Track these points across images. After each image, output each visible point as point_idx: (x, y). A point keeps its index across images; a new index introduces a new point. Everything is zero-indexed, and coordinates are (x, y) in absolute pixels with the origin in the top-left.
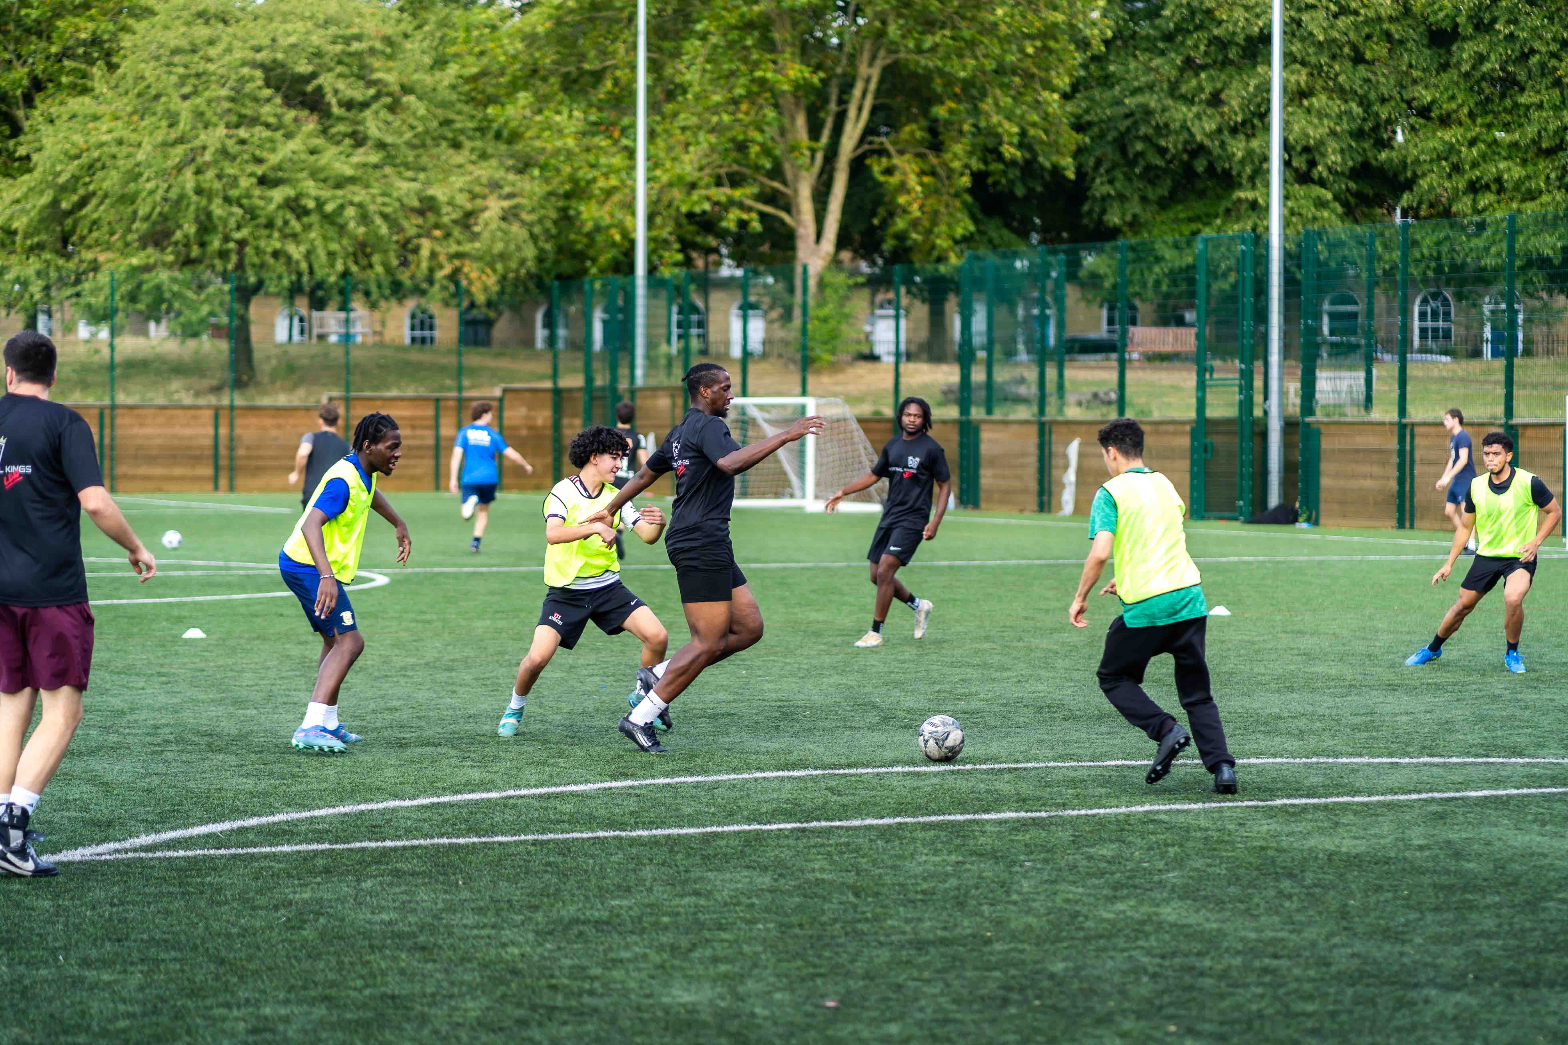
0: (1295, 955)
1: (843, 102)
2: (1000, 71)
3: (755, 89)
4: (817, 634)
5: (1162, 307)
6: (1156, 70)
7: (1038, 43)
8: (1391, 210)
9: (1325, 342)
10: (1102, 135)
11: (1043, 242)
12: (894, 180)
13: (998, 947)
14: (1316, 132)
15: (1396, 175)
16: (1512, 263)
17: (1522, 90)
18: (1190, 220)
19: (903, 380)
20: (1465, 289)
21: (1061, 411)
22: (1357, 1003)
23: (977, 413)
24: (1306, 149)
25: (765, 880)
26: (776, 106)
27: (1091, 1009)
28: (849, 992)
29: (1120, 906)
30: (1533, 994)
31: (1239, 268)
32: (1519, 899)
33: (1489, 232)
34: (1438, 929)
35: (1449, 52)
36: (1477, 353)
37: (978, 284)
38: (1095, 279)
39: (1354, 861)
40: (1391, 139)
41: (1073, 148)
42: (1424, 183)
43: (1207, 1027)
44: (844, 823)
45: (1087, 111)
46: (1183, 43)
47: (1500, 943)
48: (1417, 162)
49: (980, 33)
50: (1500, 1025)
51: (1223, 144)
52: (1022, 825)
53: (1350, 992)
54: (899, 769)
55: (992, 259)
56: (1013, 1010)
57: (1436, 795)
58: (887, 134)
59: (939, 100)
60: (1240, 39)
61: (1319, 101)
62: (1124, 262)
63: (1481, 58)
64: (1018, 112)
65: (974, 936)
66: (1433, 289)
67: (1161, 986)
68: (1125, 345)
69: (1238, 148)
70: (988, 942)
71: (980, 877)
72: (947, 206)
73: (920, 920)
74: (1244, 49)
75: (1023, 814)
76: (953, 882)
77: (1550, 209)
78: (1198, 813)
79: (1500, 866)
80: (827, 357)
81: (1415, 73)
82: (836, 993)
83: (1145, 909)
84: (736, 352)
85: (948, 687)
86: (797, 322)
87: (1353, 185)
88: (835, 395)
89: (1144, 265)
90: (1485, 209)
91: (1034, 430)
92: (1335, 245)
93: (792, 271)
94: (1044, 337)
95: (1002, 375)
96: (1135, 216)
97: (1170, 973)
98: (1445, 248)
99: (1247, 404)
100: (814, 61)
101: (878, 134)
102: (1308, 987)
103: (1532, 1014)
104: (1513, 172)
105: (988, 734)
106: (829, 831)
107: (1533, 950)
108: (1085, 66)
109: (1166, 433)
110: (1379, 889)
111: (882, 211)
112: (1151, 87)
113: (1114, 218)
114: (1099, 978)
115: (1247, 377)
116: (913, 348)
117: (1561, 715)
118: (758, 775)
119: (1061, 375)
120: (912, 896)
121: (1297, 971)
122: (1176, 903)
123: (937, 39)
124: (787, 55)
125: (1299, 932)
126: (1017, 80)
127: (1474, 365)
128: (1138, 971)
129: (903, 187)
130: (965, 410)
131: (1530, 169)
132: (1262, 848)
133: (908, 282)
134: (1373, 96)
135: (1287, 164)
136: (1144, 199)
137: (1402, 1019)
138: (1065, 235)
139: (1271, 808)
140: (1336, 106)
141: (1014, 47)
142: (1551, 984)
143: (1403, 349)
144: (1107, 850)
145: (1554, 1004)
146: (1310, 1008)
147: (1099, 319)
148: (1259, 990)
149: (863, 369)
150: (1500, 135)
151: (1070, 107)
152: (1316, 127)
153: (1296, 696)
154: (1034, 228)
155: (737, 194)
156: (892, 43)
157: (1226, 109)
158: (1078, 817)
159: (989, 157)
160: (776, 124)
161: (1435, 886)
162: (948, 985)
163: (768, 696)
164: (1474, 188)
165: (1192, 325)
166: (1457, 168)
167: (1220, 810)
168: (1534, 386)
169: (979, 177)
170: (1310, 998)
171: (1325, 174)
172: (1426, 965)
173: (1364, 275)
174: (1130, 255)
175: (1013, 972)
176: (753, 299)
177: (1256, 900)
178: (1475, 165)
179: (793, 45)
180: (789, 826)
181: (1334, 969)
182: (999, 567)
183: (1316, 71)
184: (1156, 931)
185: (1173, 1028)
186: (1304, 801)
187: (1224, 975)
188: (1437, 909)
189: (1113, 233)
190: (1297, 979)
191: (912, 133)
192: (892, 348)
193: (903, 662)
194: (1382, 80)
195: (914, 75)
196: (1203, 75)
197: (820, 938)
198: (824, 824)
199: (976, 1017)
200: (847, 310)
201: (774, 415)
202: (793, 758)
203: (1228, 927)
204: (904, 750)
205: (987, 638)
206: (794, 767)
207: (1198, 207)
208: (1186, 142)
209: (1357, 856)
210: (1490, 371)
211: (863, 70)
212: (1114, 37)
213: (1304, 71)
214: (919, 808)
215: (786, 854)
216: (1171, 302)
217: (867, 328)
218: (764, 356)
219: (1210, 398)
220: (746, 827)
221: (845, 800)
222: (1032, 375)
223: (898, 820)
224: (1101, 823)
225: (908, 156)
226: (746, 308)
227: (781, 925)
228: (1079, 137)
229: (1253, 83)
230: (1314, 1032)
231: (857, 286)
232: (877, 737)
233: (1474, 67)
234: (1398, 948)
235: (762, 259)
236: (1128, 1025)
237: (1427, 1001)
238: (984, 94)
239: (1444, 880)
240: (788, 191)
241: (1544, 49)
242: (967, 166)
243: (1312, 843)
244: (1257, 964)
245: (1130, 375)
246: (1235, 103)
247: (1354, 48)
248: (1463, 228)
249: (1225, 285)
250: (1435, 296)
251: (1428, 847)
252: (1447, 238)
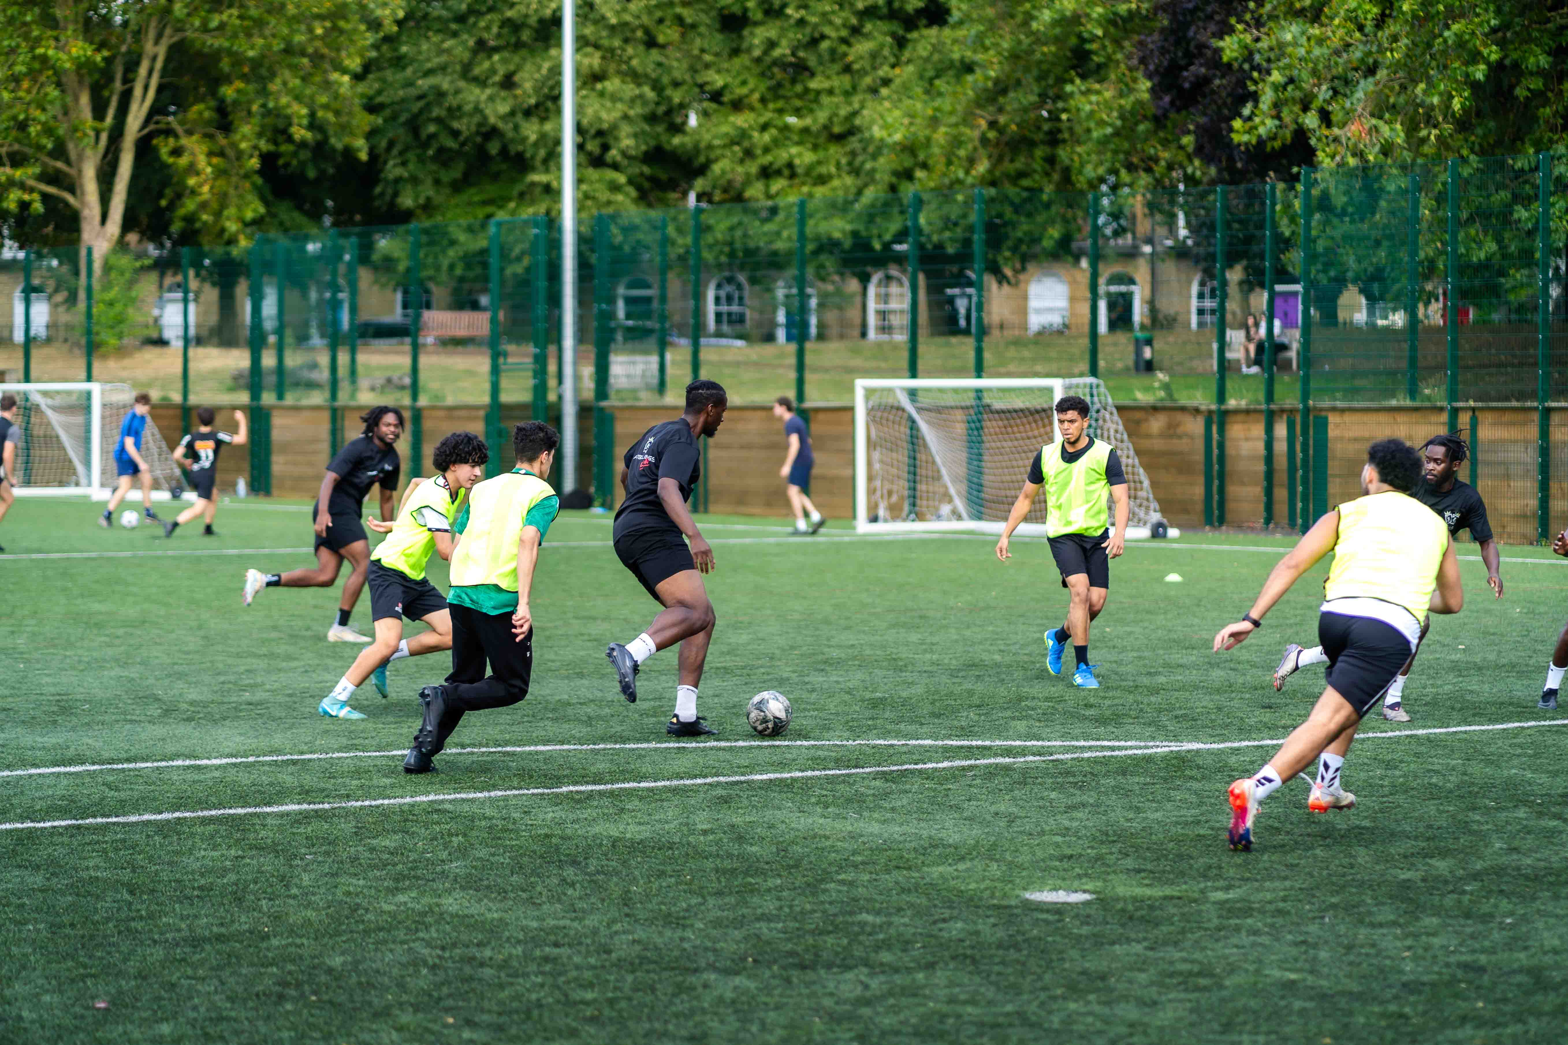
0: (576, 943)
1: (128, 80)
2: (288, 51)
3: (37, 66)
4: (98, 626)
5: (456, 292)
6: (448, 51)
7: (328, 24)
8: (685, 194)
9: (619, 326)
10: (394, 117)
11: (335, 224)
12: (183, 161)
13: (275, 942)
14: (608, 115)
15: (690, 160)
16: (803, 247)
17: (813, 75)
18: (485, 203)
19: (192, 365)
20: (759, 274)
21: (353, 396)
22: (636, 990)
23: (268, 398)
24: (600, 133)
25: (38, 880)
26: (59, 84)
27: (370, 1004)
28: (120, 992)
29: (401, 898)
30: (810, 975)
31: (532, 251)
32: (799, 881)
33: (781, 216)
34: (719, 913)
35: (741, 37)
36: (770, 338)
37: (268, 267)
38: (388, 264)
39: (637, 847)
40: (685, 123)
41: (367, 129)
42: (717, 168)
43: (485, 1017)
44: (121, 819)
45: (379, 92)
46: (475, 24)
47: (780, 925)
48: (710, 147)
49: (269, 12)
50: (778, 1007)
51: (516, 128)
52: (305, 818)
53: (630, 978)
54: (179, 763)
55: (284, 242)
56: (289, 1007)
57: (722, 779)
58: (174, 114)
59: (227, 80)
60: (533, 21)
61: (612, 85)
62: (418, 245)
63: (772, 44)
64: (308, 92)
65: (251, 932)
66: (727, 274)
67: (441, 976)
68: (418, 330)
69: (531, 130)
70: (266, 937)
71: (259, 872)
72: (236, 188)
73: (196, 917)
74: (537, 31)
75: (305, 806)
76: (232, 877)
77: (841, 193)
78: (483, 802)
79: (783, 849)
80: (113, 341)
81: (708, 58)
82: (107, 993)
83: (426, 900)
84: (19, 336)
85: (232, 678)
86: (82, 306)
87: (646, 170)
88: (122, 381)
89: (437, 249)
90: (777, 194)
91: (326, 416)
92: (629, 229)
93: (76, 254)
94: (336, 323)
95: (293, 360)
96: (428, 199)
97: (450, 964)
98: (738, 233)
99: (540, 389)
100: (97, 39)
101: (168, 114)
102: (588, 975)
103: (809, 997)
104: (803, 156)
105: (273, 725)
106: (106, 827)
107: (812, 932)
108: (376, 46)
109: (459, 418)
110: (662, 874)
111: (168, 192)
112: (443, 69)
113: (407, 201)
114: (378, 971)
115: (541, 361)
116: (205, 333)
117: (847, 697)
118: (33, 771)
119: (353, 361)
120: (188, 892)
121: (577, 959)
122: (457, 894)
123: (225, 17)
124: (69, 33)
125: (581, 920)
126: (305, 61)
127: (766, 351)
128: (417, 963)
129: (192, 169)
130: (255, 395)
131: (821, 154)
132: (547, 836)
133: (197, 265)
134: (665, 80)
135: (580, 147)
136: (437, 182)
137: (681, 1005)
138: (358, 217)
139: (557, 795)
140: (630, 90)
141: (303, 27)
142: (829, 966)
143: (697, 332)
144: (389, 842)
145: (831, 985)
146: (589, 995)
147: (394, 302)
148: (539, 980)
149: (151, 354)
150: (792, 120)
151: (361, 88)
152: (609, 111)
153: (585, 682)
154: (326, 211)
155: (18, 174)
156: (179, 21)
157: (518, 92)
158: (362, 808)
159: (281, 138)
160: (58, 104)
161: (717, 871)
162: (223, 983)
163: (45, 690)
164: (767, 173)
165: (484, 309)
166: (749, 154)
167: (506, 799)
168: (826, 370)
169: (268, 160)
170: (591, 985)
171: (619, 158)
172: (706, 949)
173: (658, 259)
174: (424, 239)
175: (290, 967)
176: (36, 282)
177: (539, 889)
178: (766, 150)
179: (76, 22)
180: (63, 823)
181: (614, 955)
182: (289, 555)
183: (609, 54)
184: (437, 922)
185: (451, 1020)
186: (590, 788)
187: (504, 965)
188: (719, 894)
189: (406, 216)
190: (577, 967)
191: (200, 113)
192: (181, 332)
193: (188, 653)
194: (675, 64)
195: (199, 54)
196: (496, 57)
197: (92, 937)
198: (99, 820)
199: (250, 1014)
200: (134, 294)
201: (58, 401)
202: (71, 752)
203: (508, 917)
204: (185, 742)
205: (275, 628)
206: (70, 762)
207: (491, 190)
208: (480, 125)
209: (641, 842)
210: (782, 356)
211: (149, 47)
212: (407, 17)
213: (598, 54)
214: (199, 802)
215: (60, 851)
216: (466, 286)
217: (156, 312)
218: (49, 340)
219: (504, 383)
220: (19, 826)
221: (123, 795)
222: (324, 360)
223: (177, 814)
224: (385, 814)
225: (195, 138)
226: (29, 291)
227: (52, 925)
228: (372, 118)
229: (546, 65)
230: (593, 1020)
231: (144, 269)
232: (159, 731)
233: (766, 52)
234: (679, 933)
235: (44, 241)
236: (406, 1018)
237: (705, 986)
238: (273, 75)
239: (727, 864)
240: (72, 172)
241: (833, 34)
242: (255, 147)
243: (597, 829)
244: (538, 953)
245: (424, 360)
246: (528, 86)
247: (647, 31)
248: (755, 212)
249: (518, 269)
250: (730, 280)
251: (712, 831)
252: (740, 224)
